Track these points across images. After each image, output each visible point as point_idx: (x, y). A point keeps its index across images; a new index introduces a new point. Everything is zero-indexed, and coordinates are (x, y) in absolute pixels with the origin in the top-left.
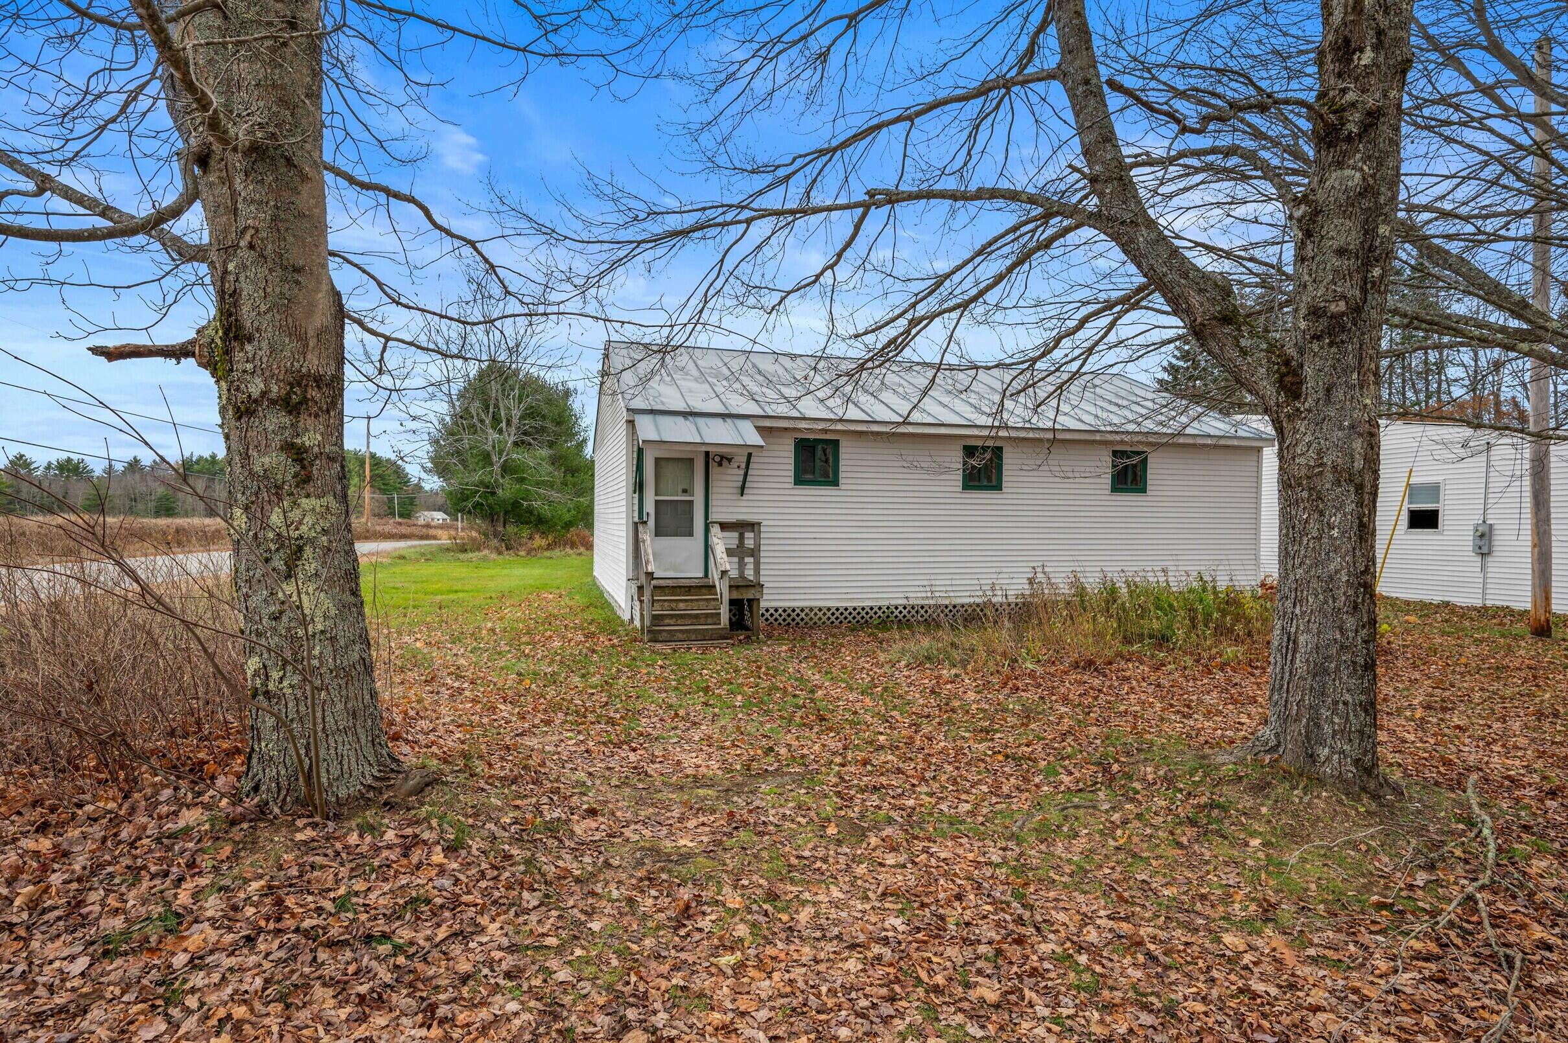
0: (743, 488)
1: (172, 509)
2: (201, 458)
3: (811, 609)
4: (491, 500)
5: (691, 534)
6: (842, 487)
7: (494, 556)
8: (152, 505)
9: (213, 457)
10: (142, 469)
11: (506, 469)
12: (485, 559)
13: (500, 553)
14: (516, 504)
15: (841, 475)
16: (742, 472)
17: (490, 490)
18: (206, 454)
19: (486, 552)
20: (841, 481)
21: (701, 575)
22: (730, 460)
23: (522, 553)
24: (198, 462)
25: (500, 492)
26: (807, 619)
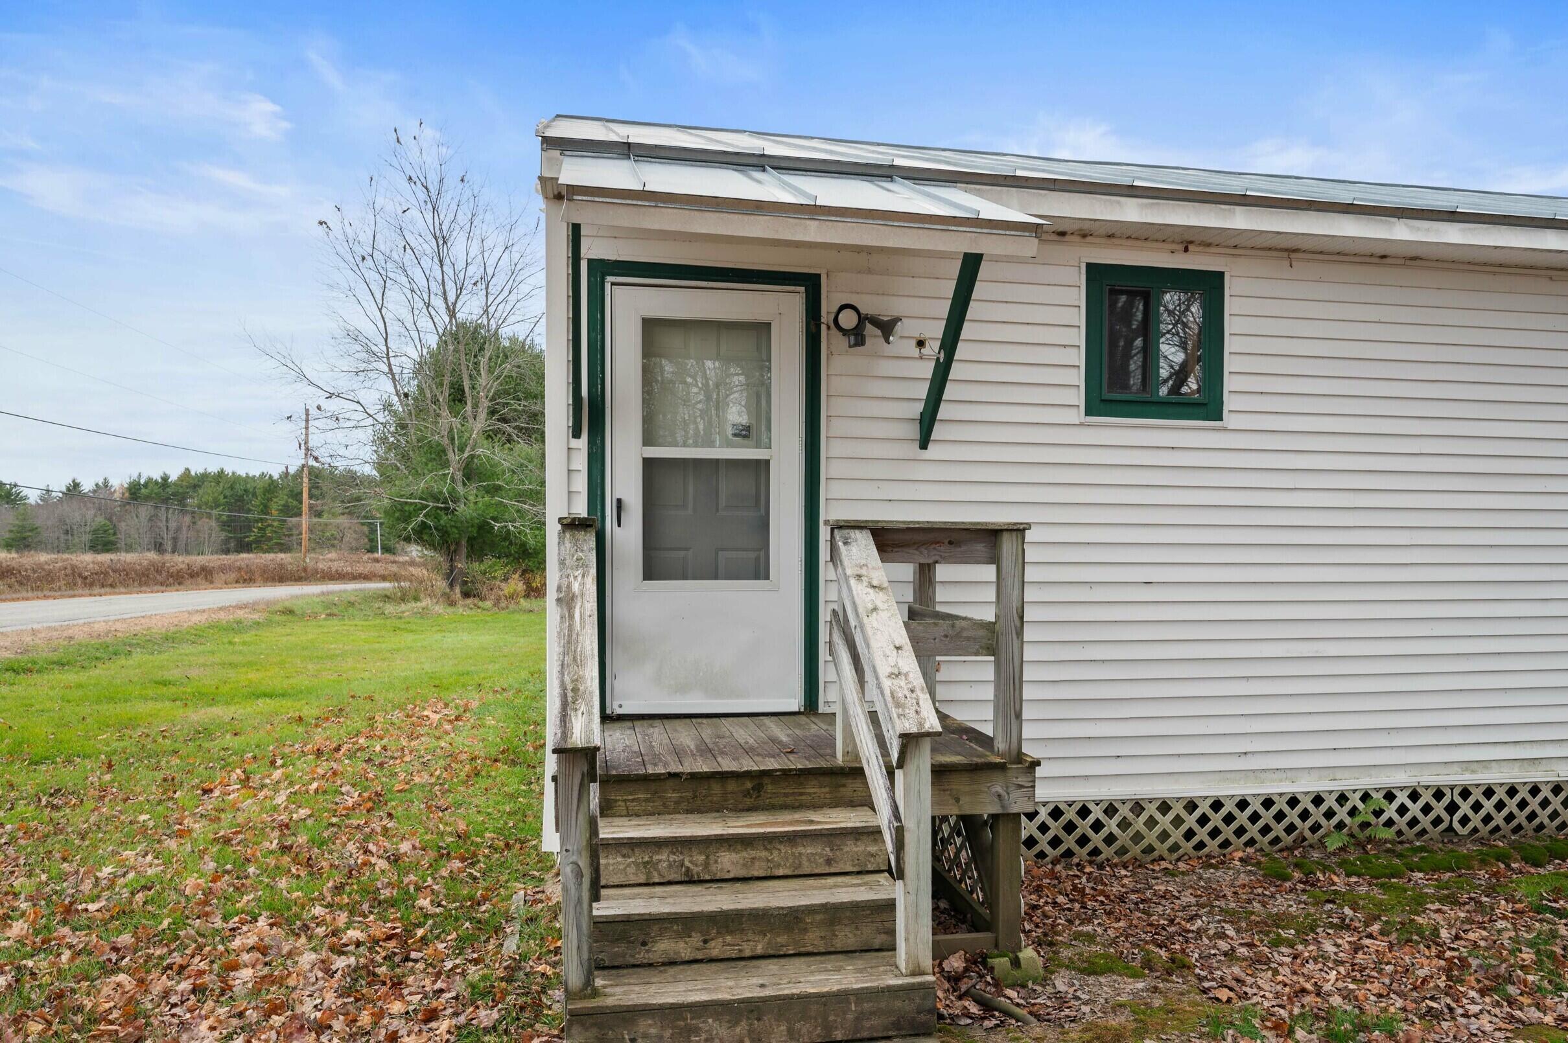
0: (927, 423)
1: (113, 543)
2: (150, 480)
3: (1138, 807)
4: (444, 519)
5: (759, 570)
6: (1229, 420)
7: (439, 609)
8: (87, 538)
9: (165, 478)
10: (83, 496)
11: (470, 473)
12: (424, 614)
13: (452, 604)
14: (484, 527)
15: (1230, 383)
16: (926, 370)
17: (445, 504)
18: (157, 476)
19: (426, 602)
20: (1230, 403)
21: (794, 703)
22: (887, 328)
23: (488, 604)
24: (146, 485)
25: (461, 508)
26: (1124, 838)
